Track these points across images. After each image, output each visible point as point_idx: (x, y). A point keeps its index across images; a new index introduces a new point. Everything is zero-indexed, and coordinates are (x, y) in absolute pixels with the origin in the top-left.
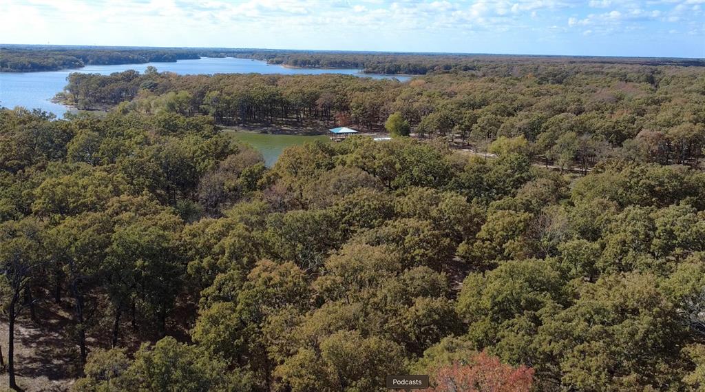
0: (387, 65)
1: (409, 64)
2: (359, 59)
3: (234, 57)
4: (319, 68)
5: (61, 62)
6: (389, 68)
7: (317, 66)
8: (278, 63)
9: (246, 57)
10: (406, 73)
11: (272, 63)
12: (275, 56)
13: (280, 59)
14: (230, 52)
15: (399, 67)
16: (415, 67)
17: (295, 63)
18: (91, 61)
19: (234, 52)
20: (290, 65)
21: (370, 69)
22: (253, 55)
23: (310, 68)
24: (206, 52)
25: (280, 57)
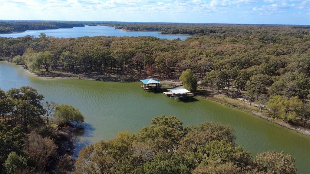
0: (173, 30)
1: (183, 29)
2: (159, 27)
3: (101, 25)
4: (139, 31)
5: (13, 29)
6: (173, 31)
7: (138, 30)
8: (120, 28)
9: (106, 26)
10: (182, 34)
11: (117, 28)
12: (119, 25)
13: (121, 27)
14: (99, 23)
15: (178, 31)
16: (186, 31)
17: (128, 29)
18: (30, 28)
19: (101, 23)
20: (126, 29)
21: (164, 32)
22: (109, 24)
23: (135, 31)
24: (88, 23)
25: (121, 26)
